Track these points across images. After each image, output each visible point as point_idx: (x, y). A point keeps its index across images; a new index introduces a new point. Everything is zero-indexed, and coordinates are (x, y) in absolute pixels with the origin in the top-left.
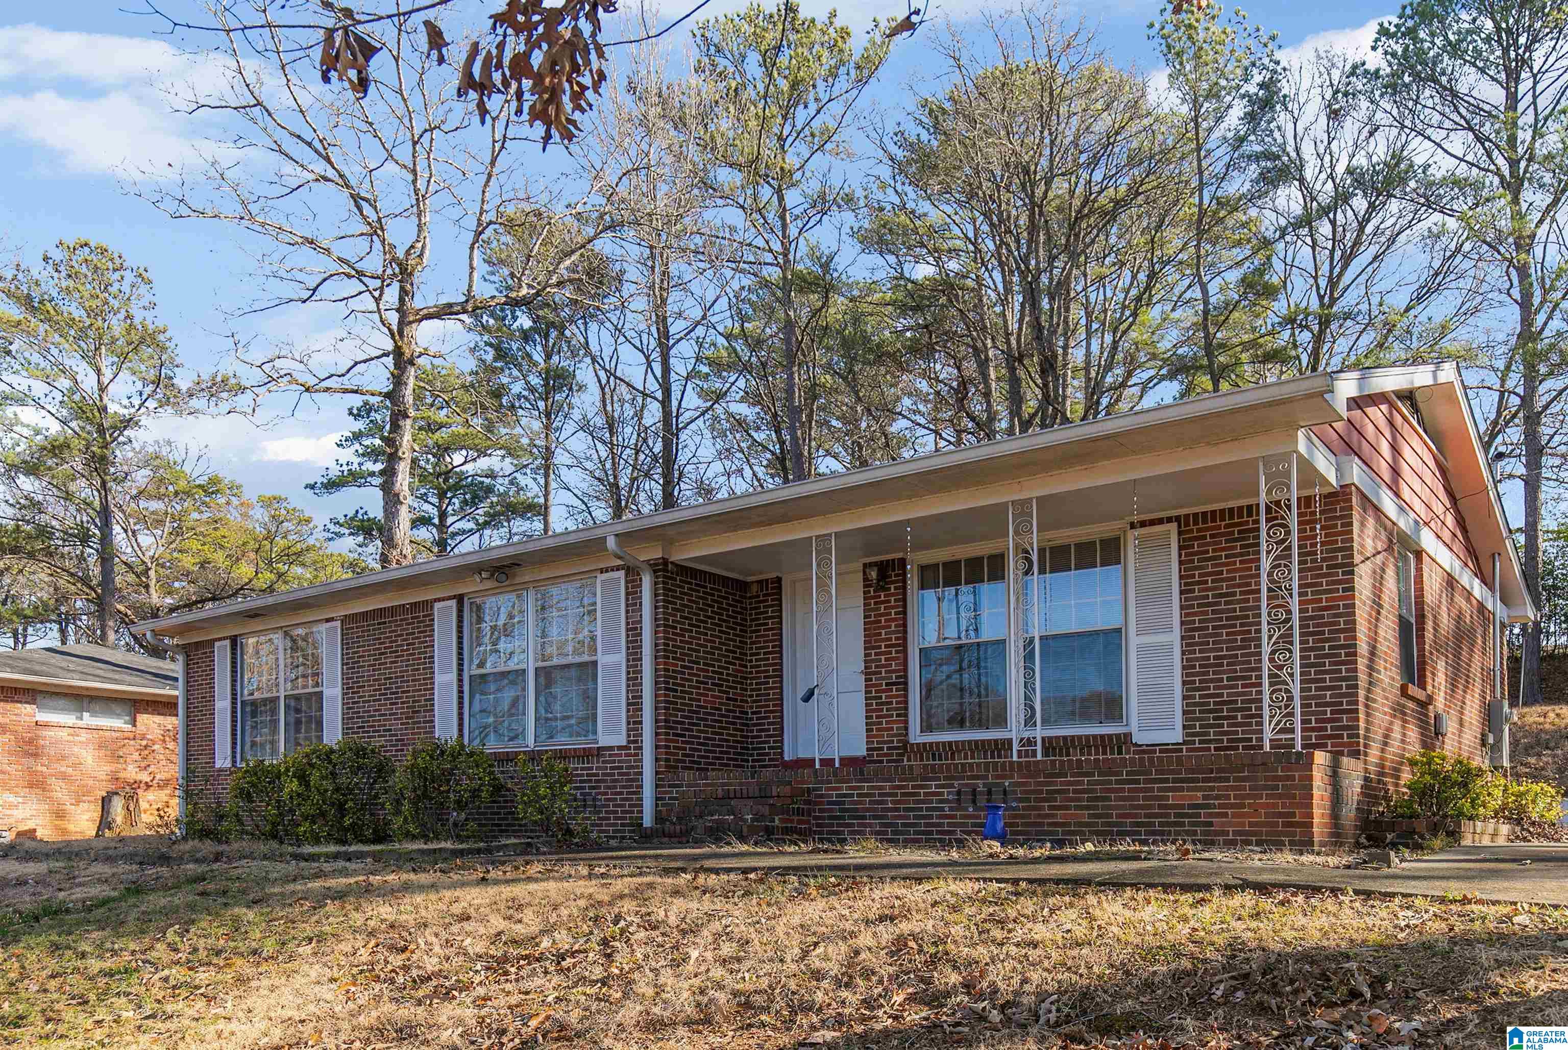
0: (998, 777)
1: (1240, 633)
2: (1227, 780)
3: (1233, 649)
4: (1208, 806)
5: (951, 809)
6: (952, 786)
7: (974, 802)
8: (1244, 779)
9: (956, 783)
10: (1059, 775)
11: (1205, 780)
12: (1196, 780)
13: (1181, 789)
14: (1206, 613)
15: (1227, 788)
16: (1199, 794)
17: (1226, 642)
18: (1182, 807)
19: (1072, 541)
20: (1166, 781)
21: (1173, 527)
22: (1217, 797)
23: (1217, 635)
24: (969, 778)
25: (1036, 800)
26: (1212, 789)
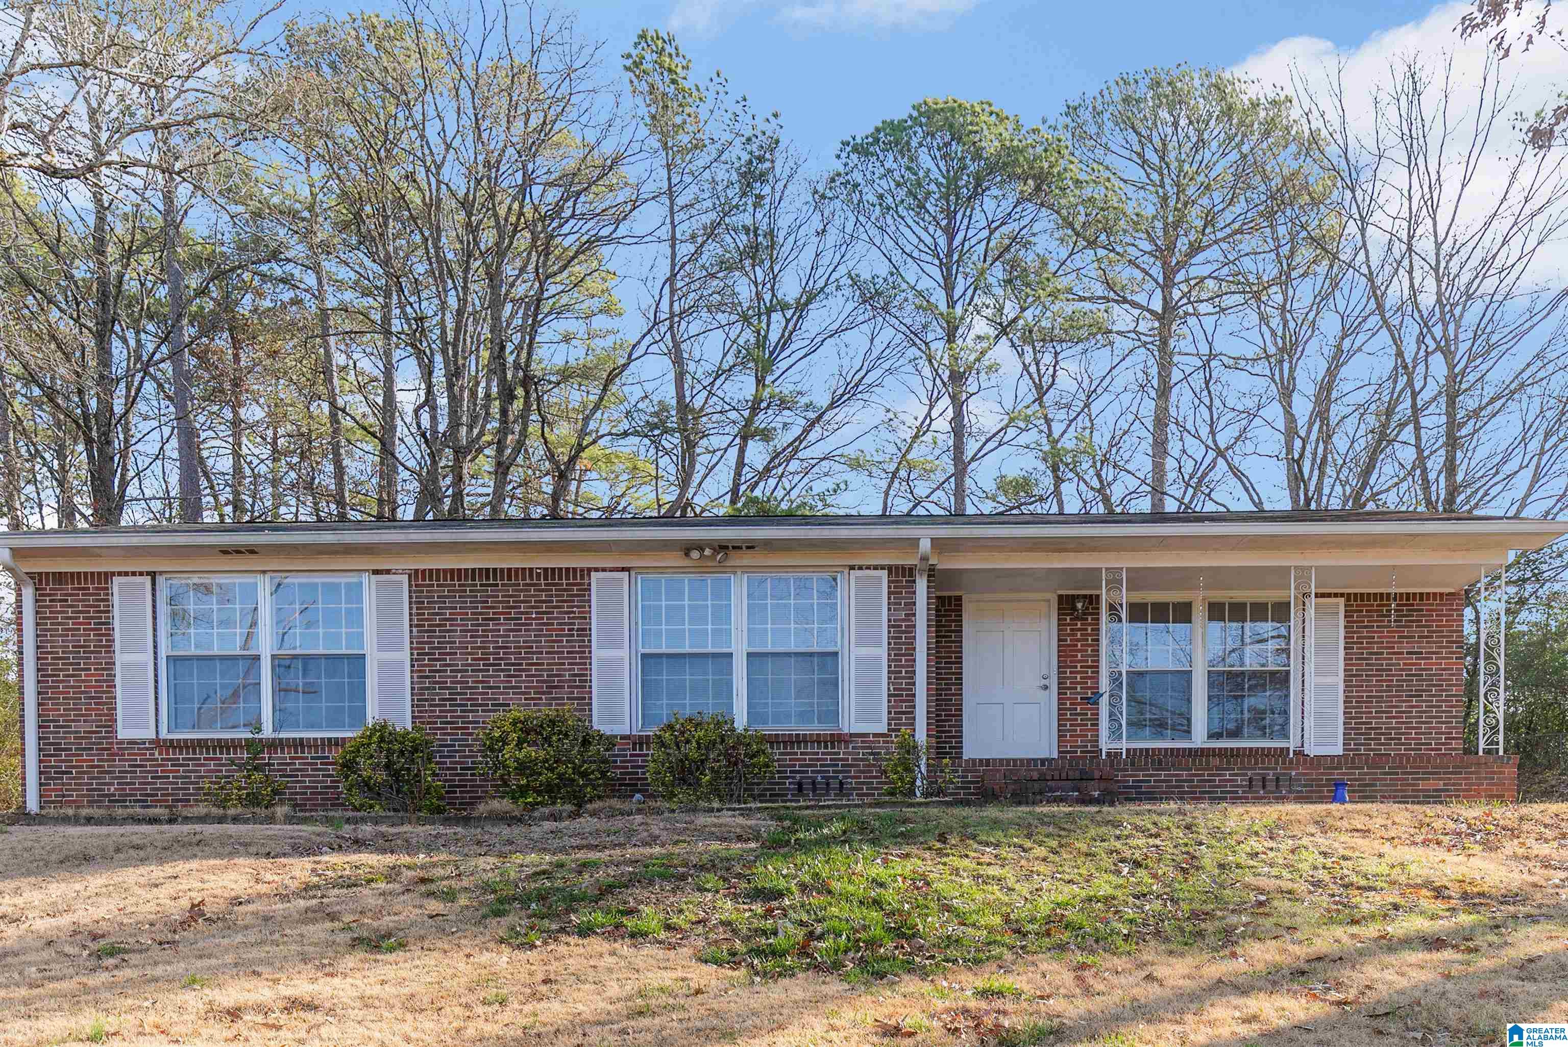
0: (1285, 769)
1: (1385, 681)
2: (1461, 773)
3: (1381, 691)
4: (1447, 790)
5: (1244, 792)
6: (1246, 775)
7: (1264, 787)
8: (1471, 773)
9: (1249, 773)
10: (1336, 768)
11: (1444, 773)
12: (1439, 773)
13: (1429, 779)
14: (1361, 665)
15: (1459, 779)
16: (1441, 782)
17: (1375, 686)
18: (1429, 790)
19: (1249, 601)
20: (1418, 773)
21: (1342, 601)
22: (1454, 785)
23: (1368, 681)
24: (1260, 769)
25: (1317, 786)
26: (1450, 779)
